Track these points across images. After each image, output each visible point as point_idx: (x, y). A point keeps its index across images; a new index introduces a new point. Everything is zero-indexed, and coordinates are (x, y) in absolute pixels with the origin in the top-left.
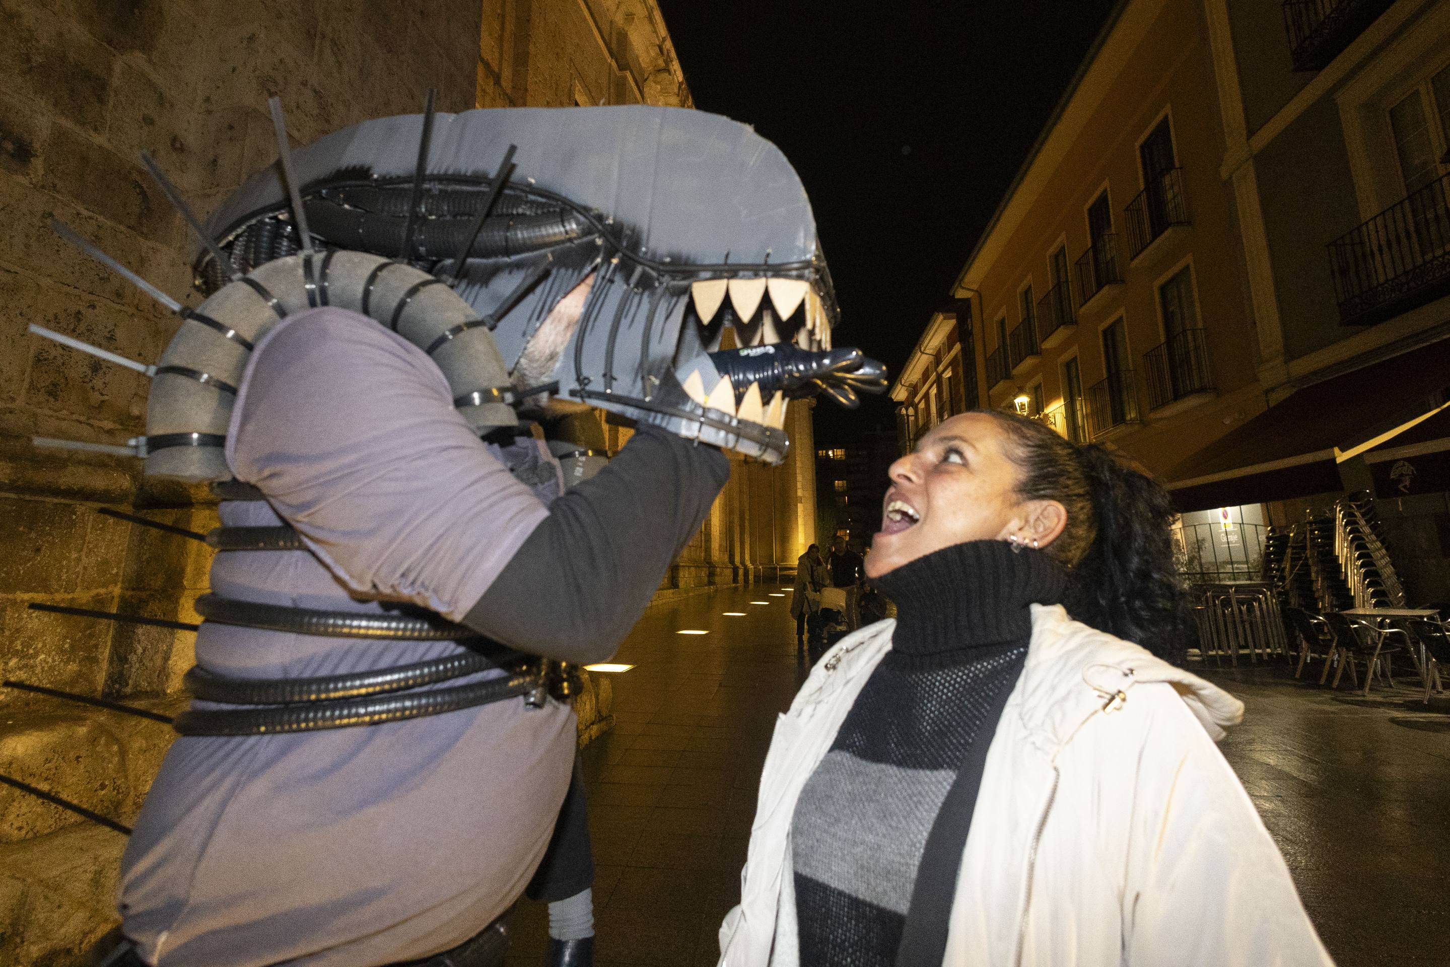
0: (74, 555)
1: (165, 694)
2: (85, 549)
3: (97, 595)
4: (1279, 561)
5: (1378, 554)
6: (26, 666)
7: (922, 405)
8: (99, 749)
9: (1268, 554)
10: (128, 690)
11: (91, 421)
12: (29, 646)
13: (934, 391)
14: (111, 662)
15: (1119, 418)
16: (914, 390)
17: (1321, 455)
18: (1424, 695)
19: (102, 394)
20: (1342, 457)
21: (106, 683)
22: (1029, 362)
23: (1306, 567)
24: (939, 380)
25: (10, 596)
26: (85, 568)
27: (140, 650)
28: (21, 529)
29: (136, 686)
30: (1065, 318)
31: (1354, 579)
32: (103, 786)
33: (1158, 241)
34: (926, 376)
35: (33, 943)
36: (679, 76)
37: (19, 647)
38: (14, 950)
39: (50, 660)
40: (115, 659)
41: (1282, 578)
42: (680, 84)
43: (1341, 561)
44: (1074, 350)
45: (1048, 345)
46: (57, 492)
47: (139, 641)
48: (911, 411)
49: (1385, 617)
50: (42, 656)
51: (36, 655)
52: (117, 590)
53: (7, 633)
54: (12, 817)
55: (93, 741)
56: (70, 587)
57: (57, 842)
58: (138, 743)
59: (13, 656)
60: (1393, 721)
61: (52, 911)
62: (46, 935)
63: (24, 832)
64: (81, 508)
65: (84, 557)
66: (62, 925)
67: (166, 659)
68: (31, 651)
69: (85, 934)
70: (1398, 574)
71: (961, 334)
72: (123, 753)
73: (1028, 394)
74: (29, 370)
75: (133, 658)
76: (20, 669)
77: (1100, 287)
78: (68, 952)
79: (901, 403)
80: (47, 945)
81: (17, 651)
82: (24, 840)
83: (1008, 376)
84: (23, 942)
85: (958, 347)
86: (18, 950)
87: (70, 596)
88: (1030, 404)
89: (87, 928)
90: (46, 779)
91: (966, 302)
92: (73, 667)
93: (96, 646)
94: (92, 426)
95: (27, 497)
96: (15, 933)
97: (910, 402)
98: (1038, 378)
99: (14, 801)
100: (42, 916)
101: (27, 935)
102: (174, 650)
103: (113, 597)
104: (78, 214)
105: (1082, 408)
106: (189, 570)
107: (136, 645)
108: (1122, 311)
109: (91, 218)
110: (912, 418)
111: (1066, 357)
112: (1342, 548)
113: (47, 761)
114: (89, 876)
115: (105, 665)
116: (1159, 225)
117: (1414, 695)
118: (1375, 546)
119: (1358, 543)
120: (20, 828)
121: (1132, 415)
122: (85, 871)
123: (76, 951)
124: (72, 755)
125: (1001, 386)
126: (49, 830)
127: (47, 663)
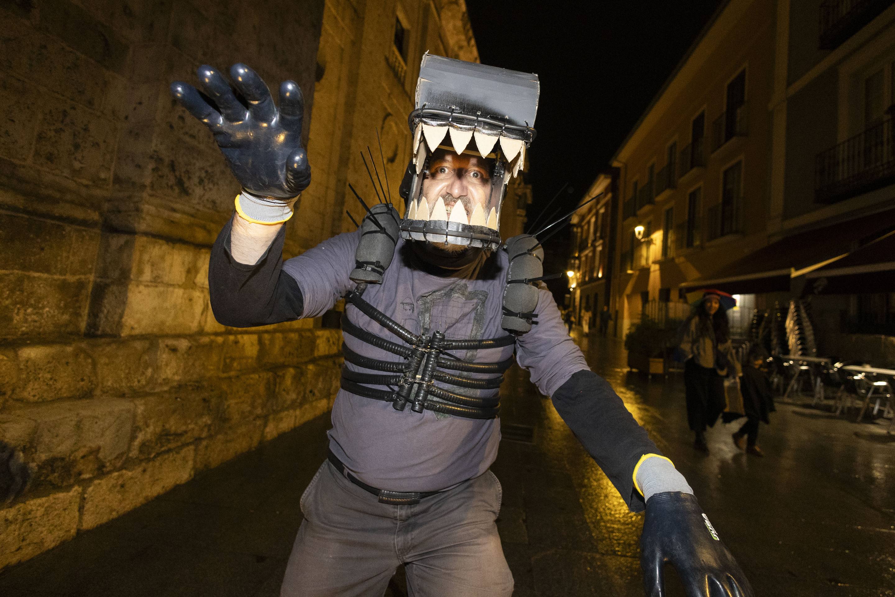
0: (65, 254)
1: (120, 337)
2: (71, 251)
3: (80, 279)
4: (757, 328)
5: (807, 329)
6: (37, 313)
7: (586, 227)
8: (80, 360)
9: (753, 324)
10: (99, 332)
11: (75, 179)
12: (39, 302)
13: (593, 220)
14: (89, 315)
15: (690, 244)
16: (582, 218)
17: (784, 272)
18: (814, 401)
19: (82, 163)
20: (795, 274)
21: (86, 328)
22: (647, 208)
23: (770, 333)
24: (597, 214)
25: (27, 273)
26: (72, 263)
27: (106, 311)
28: (32, 236)
29: (103, 331)
30: (671, 184)
31: (792, 340)
32: (83, 380)
33: (728, 144)
34: (590, 210)
35: (42, 452)
36: (464, 8)
37: (33, 302)
38: (31, 455)
39: (52, 312)
40: (91, 314)
41: (757, 337)
42: (464, 13)
43: (788, 330)
44: (672, 204)
45: (659, 198)
46: (53, 218)
47: (105, 307)
48: (579, 230)
49: (804, 361)
50: (47, 309)
51: (43, 307)
52: (92, 277)
53: (25, 294)
54: (29, 389)
55: (76, 355)
56: (63, 272)
57: (56, 405)
58: (104, 360)
59: (30, 307)
60: (795, 412)
61: (53, 438)
62: (50, 450)
63: (36, 398)
64: (68, 228)
65: (71, 257)
66: (59, 446)
67: (121, 316)
68: (40, 305)
69: (72, 452)
70: (815, 340)
71: (613, 188)
72: (94, 364)
73: (643, 225)
74: (34, 143)
75: (102, 316)
76: (34, 314)
77: (692, 167)
78: (63, 459)
79: (574, 225)
80: (51, 455)
81: (32, 304)
82: (36, 403)
83: (635, 215)
84: (36, 451)
85: (610, 195)
86: (33, 455)
87: (63, 277)
88: (644, 232)
89: (73, 449)
90: (49, 372)
91: (618, 169)
92: (66, 317)
93: (80, 307)
94: (75, 181)
95: (35, 218)
96: (32, 446)
97: (579, 225)
98: (651, 218)
99: (30, 381)
100: (47, 440)
101: (38, 448)
102: (126, 312)
103: (89, 281)
104: (63, 49)
105: (671, 237)
106: (134, 270)
107: (103, 308)
108: (701, 184)
109: (71, 52)
110: (579, 234)
111: (667, 207)
112: (789, 324)
113: (49, 362)
114: (73, 423)
115: (85, 318)
116: (730, 135)
117: (808, 401)
118: (807, 324)
119: (798, 322)
120: (34, 396)
121: (697, 243)
122: (72, 420)
123: (67, 459)
124: (64, 361)
125: (630, 220)
126: (51, 399)
127: (50, 313)
